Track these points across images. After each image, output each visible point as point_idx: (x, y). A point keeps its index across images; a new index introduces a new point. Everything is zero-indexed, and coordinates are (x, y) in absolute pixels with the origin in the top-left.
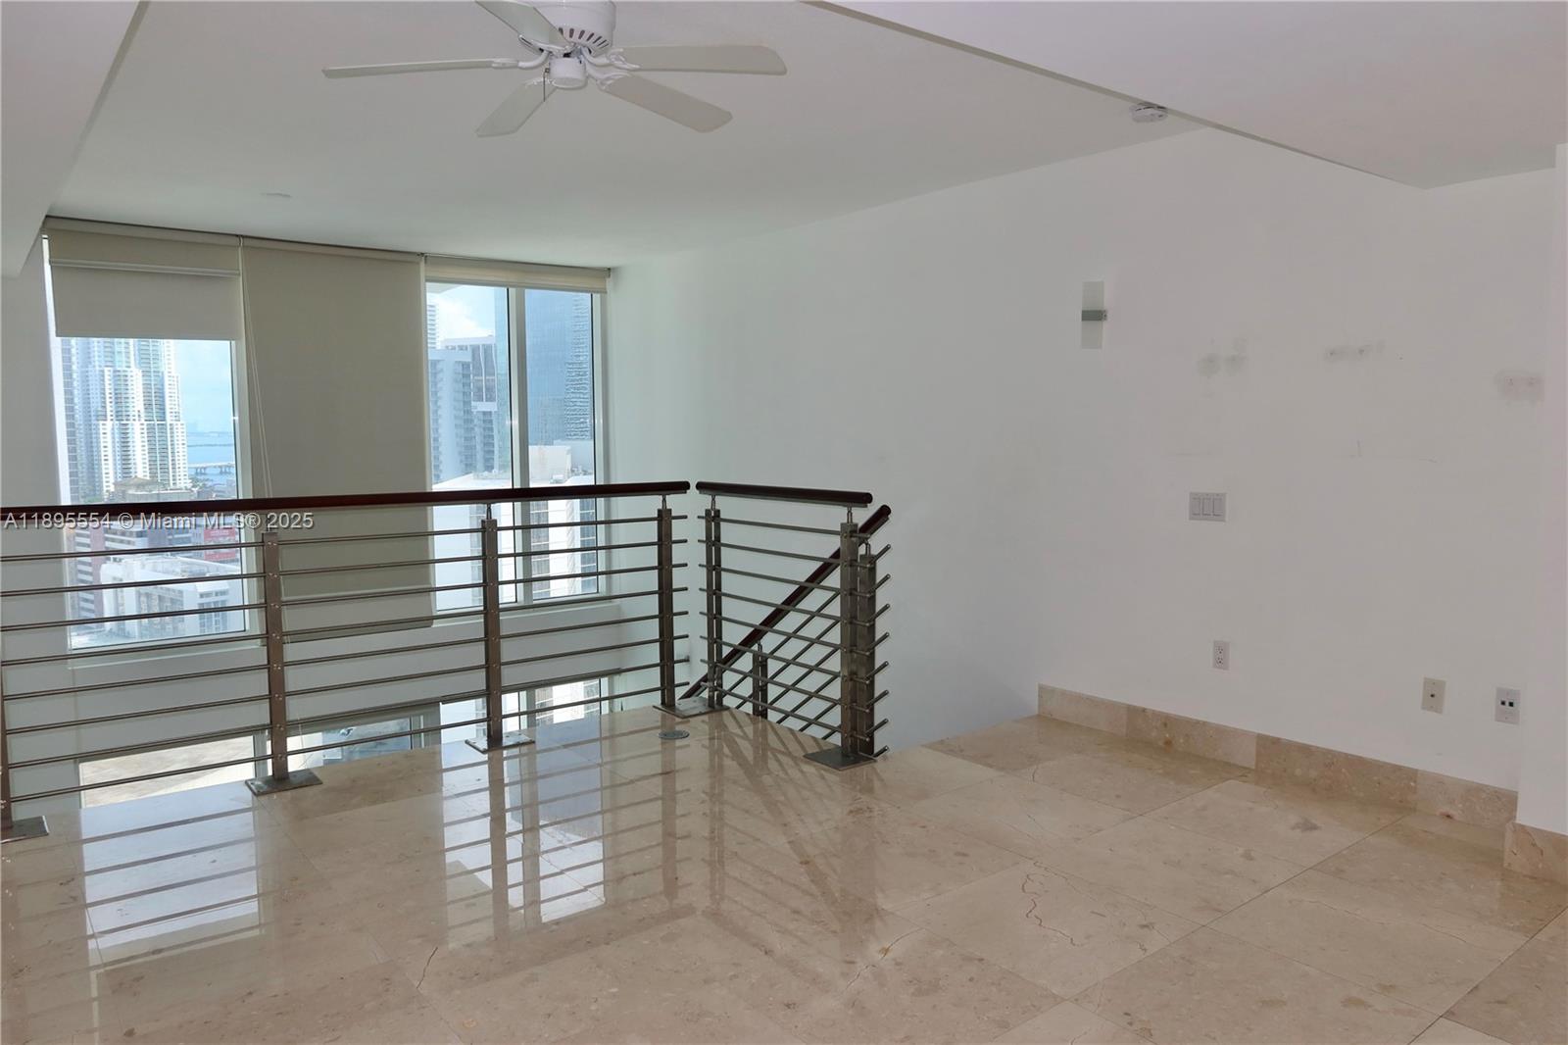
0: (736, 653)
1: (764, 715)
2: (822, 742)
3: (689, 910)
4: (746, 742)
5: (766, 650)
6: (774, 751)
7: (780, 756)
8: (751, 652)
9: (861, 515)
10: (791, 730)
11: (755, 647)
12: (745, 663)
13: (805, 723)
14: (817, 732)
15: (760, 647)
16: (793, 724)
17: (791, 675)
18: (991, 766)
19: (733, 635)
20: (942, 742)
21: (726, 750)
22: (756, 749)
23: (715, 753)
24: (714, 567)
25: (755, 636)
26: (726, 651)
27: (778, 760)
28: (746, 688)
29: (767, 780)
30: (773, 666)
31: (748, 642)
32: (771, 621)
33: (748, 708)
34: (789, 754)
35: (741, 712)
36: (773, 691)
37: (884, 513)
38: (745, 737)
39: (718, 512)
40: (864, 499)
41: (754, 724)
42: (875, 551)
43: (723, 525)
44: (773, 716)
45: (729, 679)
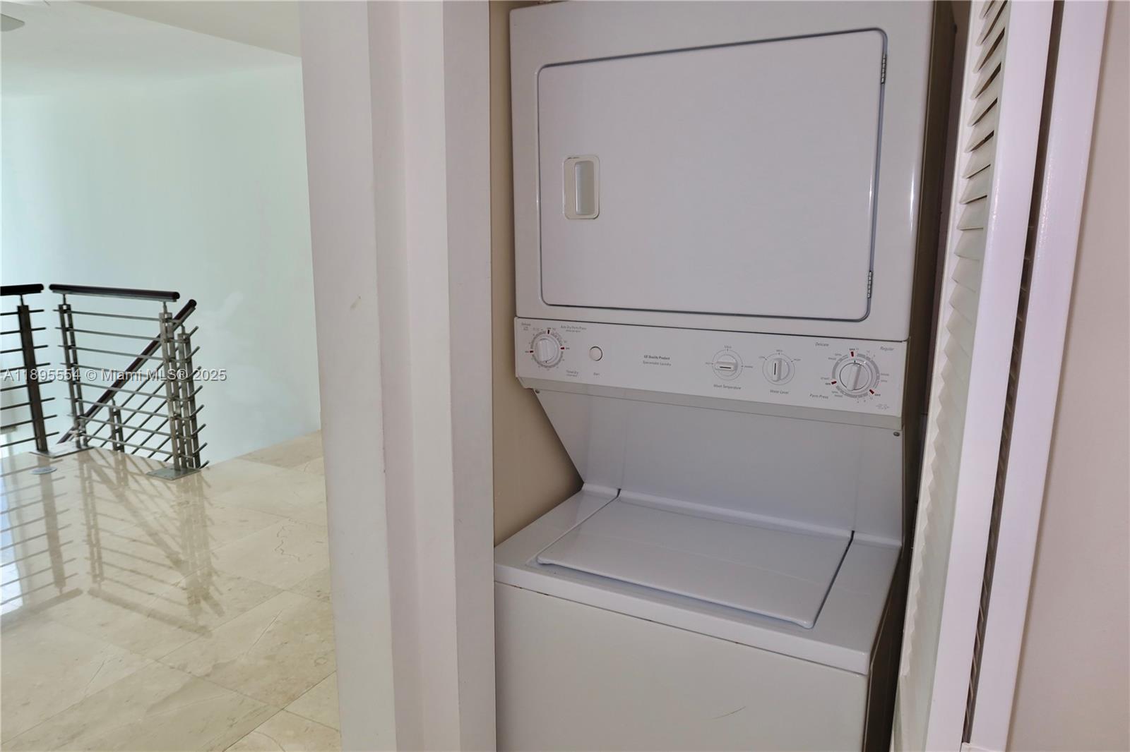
0: (95, 409)
1: (122, 448)
2: (164, 463)
3: (76, 593)
4: (110, 470)
5: (119, 404)
6: (132, 474)
7: (138, 478)
8: (107, 406)
9: (175, 308)
10: (143, 458)
11: (110, 403)
12: (104, 414)
13: (151, 452)
14: (159, 457)
15: (114, 402)
16: (143, 453)
17: (137, 421)
18: (279, 465)
19: (91, 395)
20: (250, 454)
21: (95, 476)
22: (117, 472)
23: (85, 479)
24: (70, 347)
25: (108, 395)
26: (87, 408)
27: (137, 481)
28: (107, 432)
29: (128, 494)
30: (125, 415)
31: (104, 399)
32: (119, 384)
33: (109, 446)
34: (141, 473)
35: (104, 449)
36: (126, 433)
37: (192, 305)
38: (110, 466)
39: (69, 307)
40: (175, 296)
41: (114, 455)
42: (188, 331)
43: (74, 315)
44: (128, 450)
45: (91, 428)
